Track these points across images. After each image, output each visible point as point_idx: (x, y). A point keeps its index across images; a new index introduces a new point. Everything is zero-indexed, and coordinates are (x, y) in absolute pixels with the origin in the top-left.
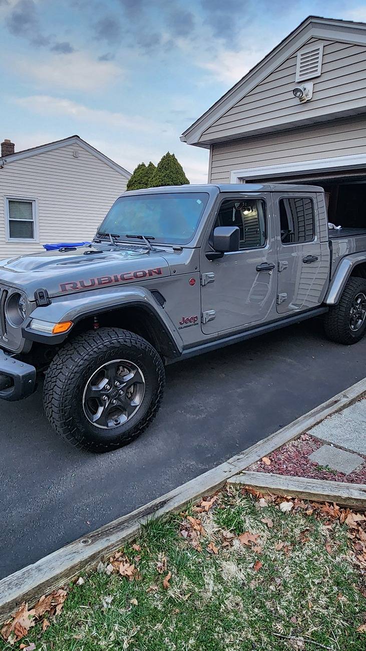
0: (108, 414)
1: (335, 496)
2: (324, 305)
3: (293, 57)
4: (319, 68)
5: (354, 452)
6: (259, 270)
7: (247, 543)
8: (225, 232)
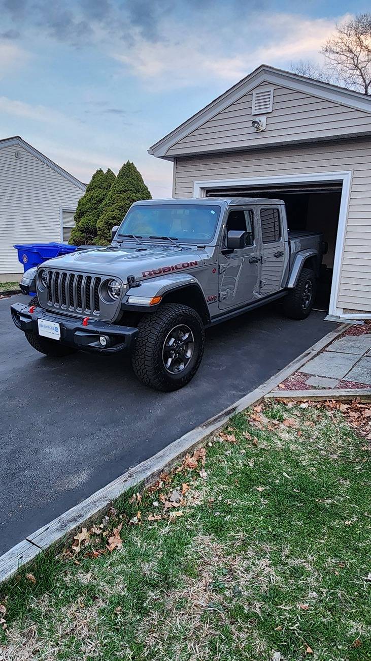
0: (176, 362)
1: (332, 396)
2: (286, 289)
3: (249, 94)
4: (271, 106)
5: (331, 378)
6: (250, 262)
7: (289, 425)
8: (236, 234)
